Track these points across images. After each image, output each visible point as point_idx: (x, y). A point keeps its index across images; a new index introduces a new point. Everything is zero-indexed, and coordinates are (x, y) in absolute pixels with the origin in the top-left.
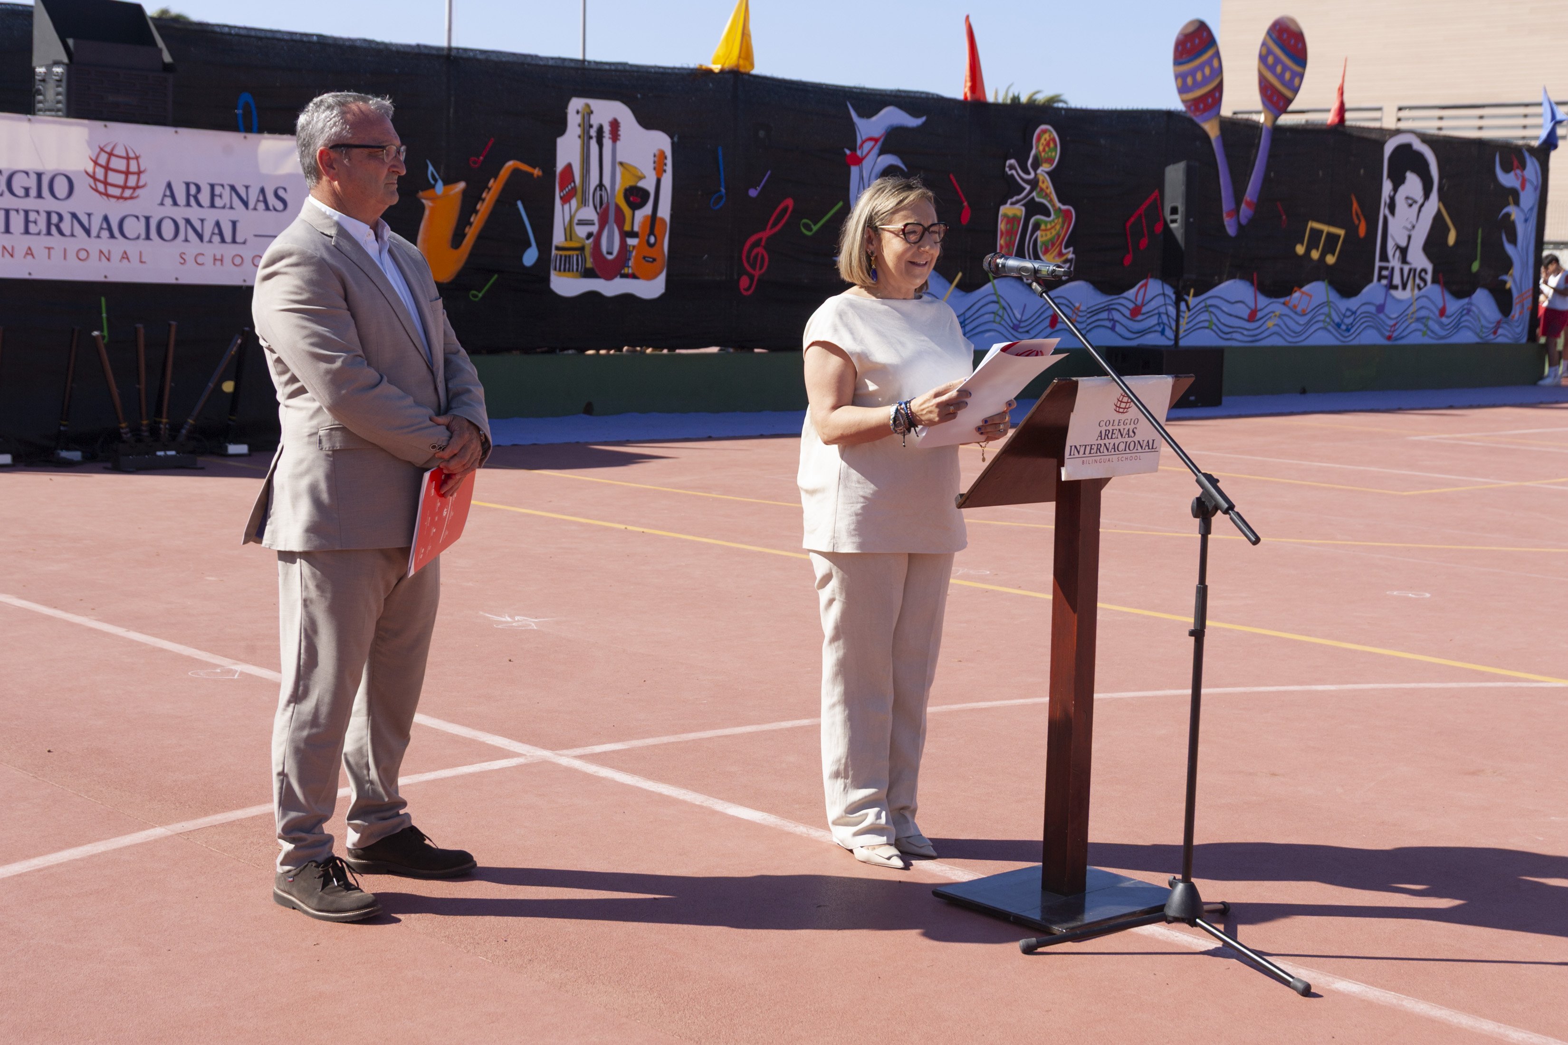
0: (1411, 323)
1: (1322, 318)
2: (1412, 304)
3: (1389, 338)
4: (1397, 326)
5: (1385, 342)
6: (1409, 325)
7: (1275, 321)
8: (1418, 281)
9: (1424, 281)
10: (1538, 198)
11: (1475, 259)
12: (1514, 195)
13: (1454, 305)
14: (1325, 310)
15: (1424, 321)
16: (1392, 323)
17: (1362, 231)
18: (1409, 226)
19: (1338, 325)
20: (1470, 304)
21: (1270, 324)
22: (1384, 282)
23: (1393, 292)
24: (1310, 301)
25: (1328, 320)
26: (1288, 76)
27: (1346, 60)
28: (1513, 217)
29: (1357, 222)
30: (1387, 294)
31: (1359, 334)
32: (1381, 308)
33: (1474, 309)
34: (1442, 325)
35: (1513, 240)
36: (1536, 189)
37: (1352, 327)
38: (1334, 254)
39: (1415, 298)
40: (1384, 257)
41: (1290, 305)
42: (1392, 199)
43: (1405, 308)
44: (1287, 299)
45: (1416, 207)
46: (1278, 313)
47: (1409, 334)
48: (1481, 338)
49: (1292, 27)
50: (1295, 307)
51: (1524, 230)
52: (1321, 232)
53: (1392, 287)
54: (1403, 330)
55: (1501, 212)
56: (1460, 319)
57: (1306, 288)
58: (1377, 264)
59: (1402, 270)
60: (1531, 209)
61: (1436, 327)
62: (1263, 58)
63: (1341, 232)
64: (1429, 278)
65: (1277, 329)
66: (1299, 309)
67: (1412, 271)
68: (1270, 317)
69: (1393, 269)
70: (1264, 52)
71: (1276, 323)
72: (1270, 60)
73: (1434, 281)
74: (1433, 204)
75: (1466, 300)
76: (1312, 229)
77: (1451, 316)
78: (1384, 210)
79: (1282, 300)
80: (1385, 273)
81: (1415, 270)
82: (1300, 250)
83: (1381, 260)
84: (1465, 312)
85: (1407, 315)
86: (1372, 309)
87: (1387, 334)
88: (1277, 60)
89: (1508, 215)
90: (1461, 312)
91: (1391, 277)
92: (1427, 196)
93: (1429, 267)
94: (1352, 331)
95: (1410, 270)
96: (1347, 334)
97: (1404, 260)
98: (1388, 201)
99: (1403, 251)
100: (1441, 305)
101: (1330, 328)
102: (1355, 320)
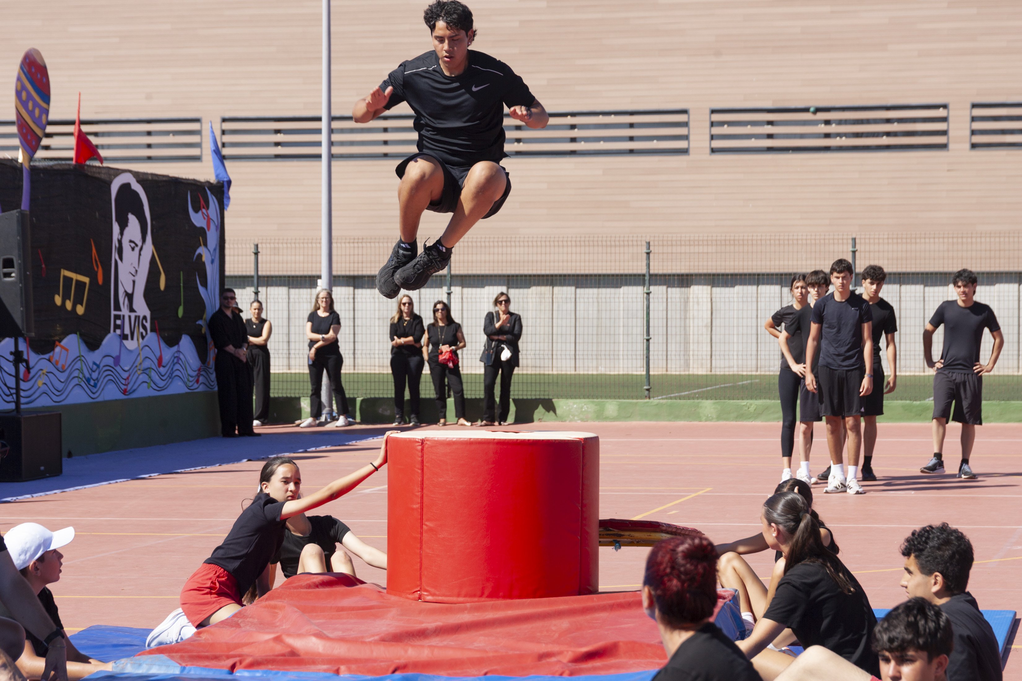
0: (139, 375)
1: (76, 374)
2: (139, 354)
3: (125, 392)
4: (130, 378)
5: (123, 397)
6: (137, 378)
7: (43, 379)
8: (142, 330)
9: (145, 328)
10: (219, 236)
11: (181, 305)
12: (202, 232)
13: (168, 353)
14: (78, 365)
15: (147, 372)
16: (125, 375)
17: (100, 280)
18: (133, 272)
19: (88, 380)
20: (179, 351)
21: (40, 383)
22: (118, 332)
23: (125, 342)
24: (67, 355)
25: (81, 376)
26: (37, 112)
27: (80, 94)
28: (204, 259)
29: (96, 269)
30: (121, 344)
31: (103, 389)
32: (117, 360)
33: (182, 356)
34: (161, 375)
35: (205, 284)
36: (217, 227)
37: (98, 381)
38: (82, 305)
39: (141, 346)
40: (117, 308)
41: (53, 361)
42: (120, 242)
43: (134, 360)
44: (51, 354)
45: (137, 249)
46: (44, 371)
47: (139, 385)
48: (188, 387)
49: (39, 61)
50: (57, 362)
51: (211, 271)
52: (71, 279)
53: (125, 337)
54: (135, 383)
55: (194, 254)
56: (172, 369)
57: (64, 343)
58: (113, 313)
59: (130, 317)
60: (215, 250)
61: (156, 378)
62: (18, 94)
63: (86, 280)
64: (148, 325)
65: (44, 388)
66: (60, 366)
67: (137, 317)
68: (40, 376)
69: (124, 316)
70: (19, 88)
71: (44, 381)
72: (24, 95)
73: (152, 330)
74: (149, 248)
75: (175, 348)
76: (65, 277)
77: (167, 364)
78: (115, 255)
79: (47, 356)
80: (119, 322)
81: (139, 317)
82: (58, 300)
83: (115, 310)
84: (175, 361)
85: (136, 366)
86: (110, 361)
87: (123, 387)
88: (29, 96)
89: (200, 256)
90: (173, 361)
91: (121, 327)
92: (144, 239)
93: (148, 313)
94: (99, 385)
95: (136, 317)
96: (94, 390)
97: (132, 310)
98: (117, 245)
99: (130, 297)
100: (158, 354)
101: (83, 384)
102: (99, 374)
